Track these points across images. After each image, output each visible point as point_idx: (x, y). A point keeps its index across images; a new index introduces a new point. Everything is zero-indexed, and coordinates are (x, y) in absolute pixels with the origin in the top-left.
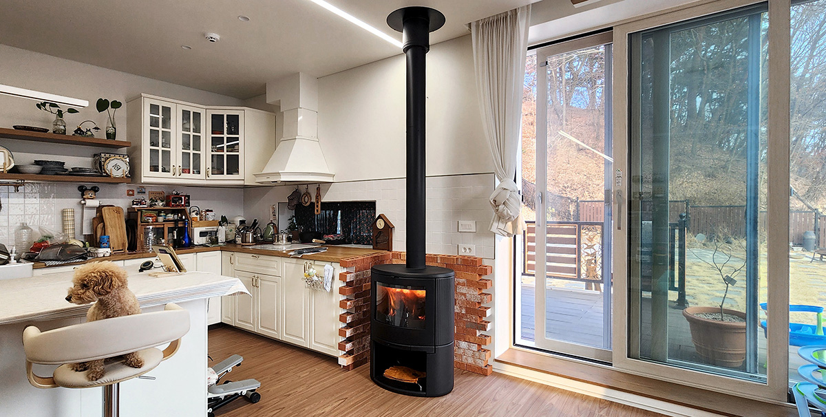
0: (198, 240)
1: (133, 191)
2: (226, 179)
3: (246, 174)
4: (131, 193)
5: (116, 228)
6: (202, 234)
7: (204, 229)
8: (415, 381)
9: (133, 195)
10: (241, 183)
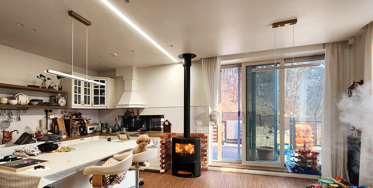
0: (89, 132)
1: (63, 112)
2: (100, 106)
3: (108, 104)
4: (62, 112)
5: (62, 127)
6: (90, 129)
7: (91, 127)
8: (190, 173)
9: (63, 113)
10: (106, 108)
